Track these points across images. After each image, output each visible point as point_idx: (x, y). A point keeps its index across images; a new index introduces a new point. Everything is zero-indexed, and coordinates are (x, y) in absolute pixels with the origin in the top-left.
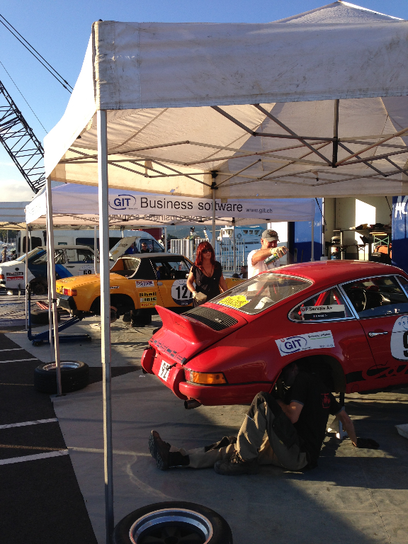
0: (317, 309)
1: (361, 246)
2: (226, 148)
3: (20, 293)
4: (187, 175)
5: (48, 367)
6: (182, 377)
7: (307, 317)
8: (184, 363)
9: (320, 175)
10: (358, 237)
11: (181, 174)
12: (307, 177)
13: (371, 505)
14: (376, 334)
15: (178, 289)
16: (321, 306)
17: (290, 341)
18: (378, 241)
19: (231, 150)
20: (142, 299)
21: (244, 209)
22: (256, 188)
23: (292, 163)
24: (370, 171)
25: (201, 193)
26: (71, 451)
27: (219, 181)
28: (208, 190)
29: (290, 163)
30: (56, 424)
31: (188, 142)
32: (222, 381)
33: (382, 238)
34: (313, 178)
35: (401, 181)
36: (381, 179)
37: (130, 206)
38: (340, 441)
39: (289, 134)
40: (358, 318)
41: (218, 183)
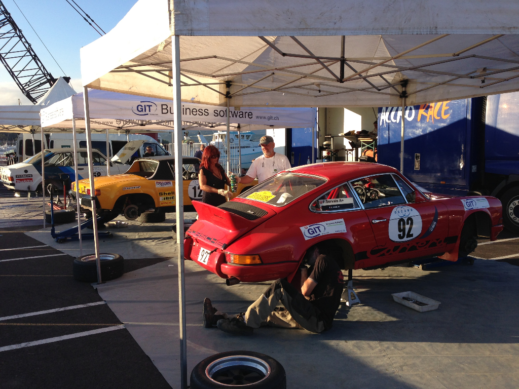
0: (332, 202)
1: (350, 150)
2: (240, 61)
3: (29, 194)
4: (205, 85)
5: (85, 259)
6: (223, 259)
7: (325, 208)
8: (225, 248)
9: (322, 88)
10: (347, 143)
11: (200, 84)
12: (310, 89)
13: (380, 351)
14: (378, 221)
15: (194, 188)
16: (335, 199)
17: (312, 227)
18: (365, 145)
19: (244, 63)
20: (161, 198)
21: (254, 116)
22: (265, 98)
23: (304, 77)
24: (366, 85)
25: (217, 101)
26: (126, 325)
27: (233, 90)
28: (223, 98)
29: (302, 78)
30: (106, 306)
31: (215, 57)
32: (258, 261)
33: (368, 143)
34: (316, 90)
35: (389, 94)
36: (375, 92)
37: (152, 112)
38: (350, 307)
39: (308, 54)
40: (363, 208)
41: (232, 93)
